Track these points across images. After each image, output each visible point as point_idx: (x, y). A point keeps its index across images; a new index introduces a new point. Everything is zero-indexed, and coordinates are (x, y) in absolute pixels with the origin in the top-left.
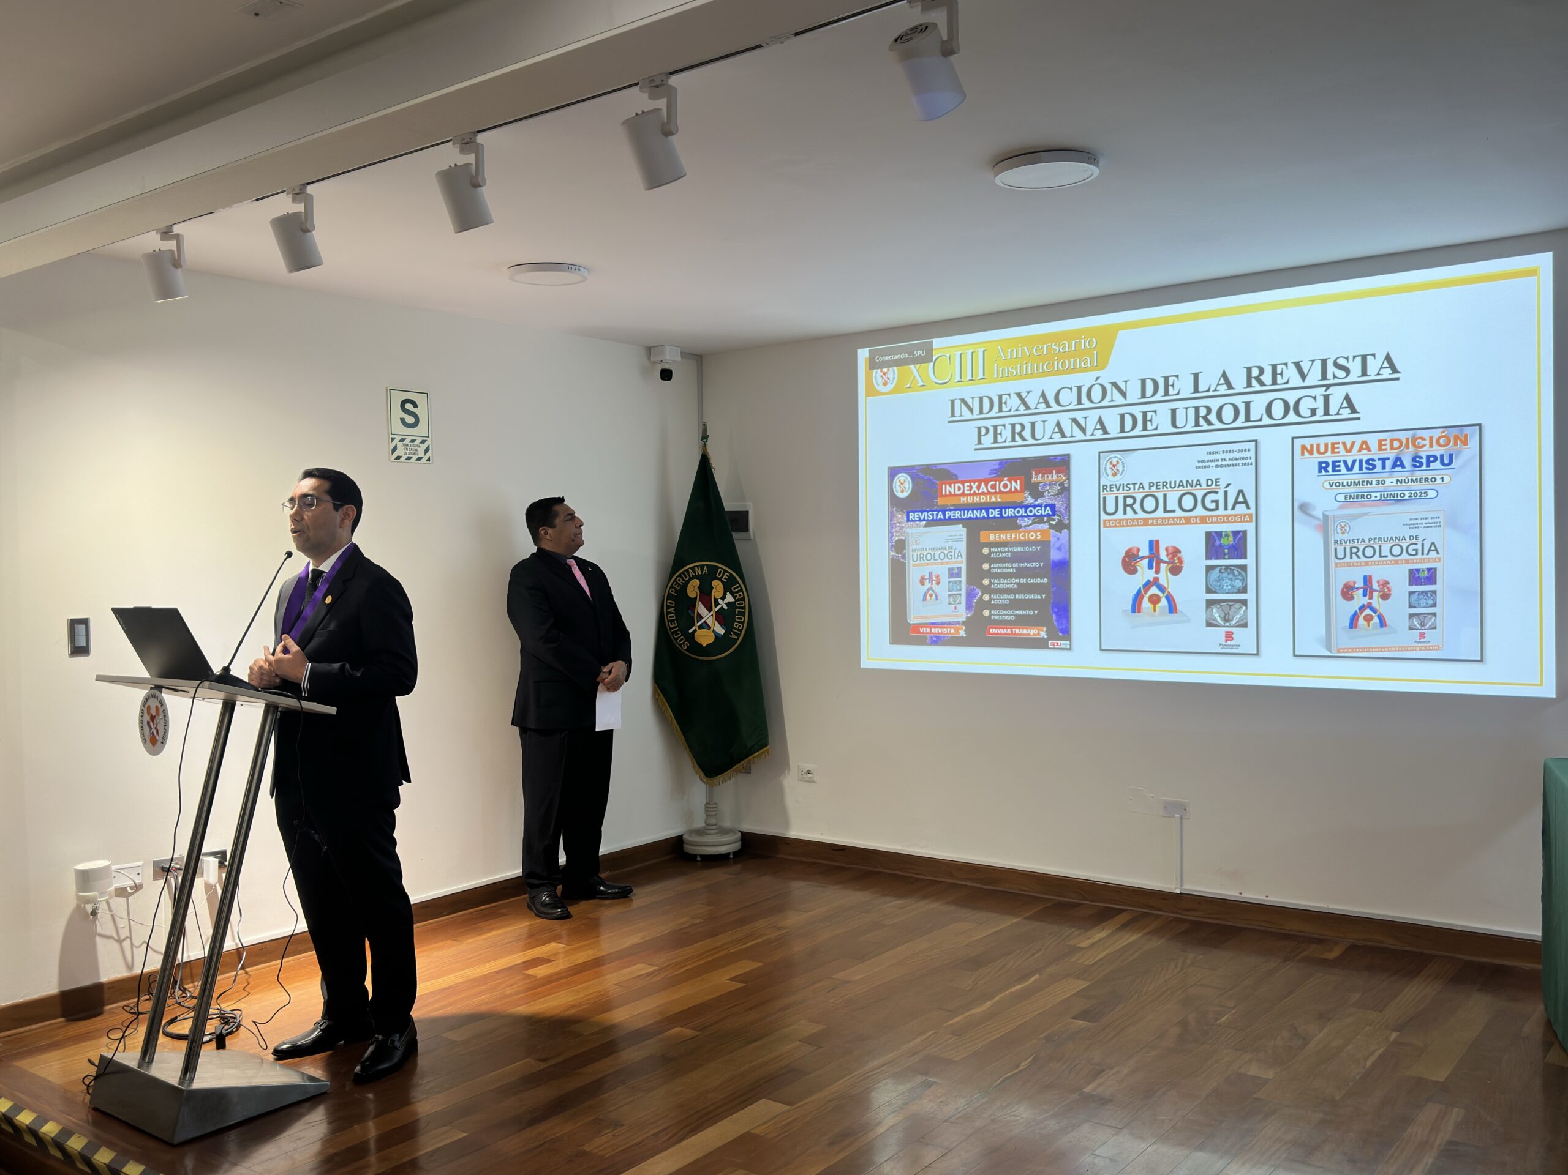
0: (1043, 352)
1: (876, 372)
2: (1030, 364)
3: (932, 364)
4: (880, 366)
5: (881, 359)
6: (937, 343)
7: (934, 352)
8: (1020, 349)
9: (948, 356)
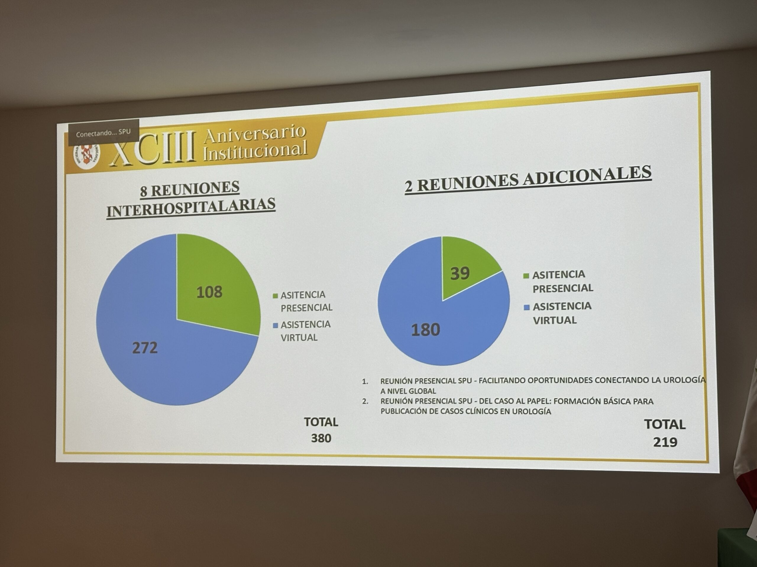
0: (253, 137)
1: (77, 148)
2: (240, 149)
3: (138, 143)
4: (82, 142)
5: (83, 135)
6: (144, 122)
7: (140, 131)
8: (230, 133)
9: (155, 136)
